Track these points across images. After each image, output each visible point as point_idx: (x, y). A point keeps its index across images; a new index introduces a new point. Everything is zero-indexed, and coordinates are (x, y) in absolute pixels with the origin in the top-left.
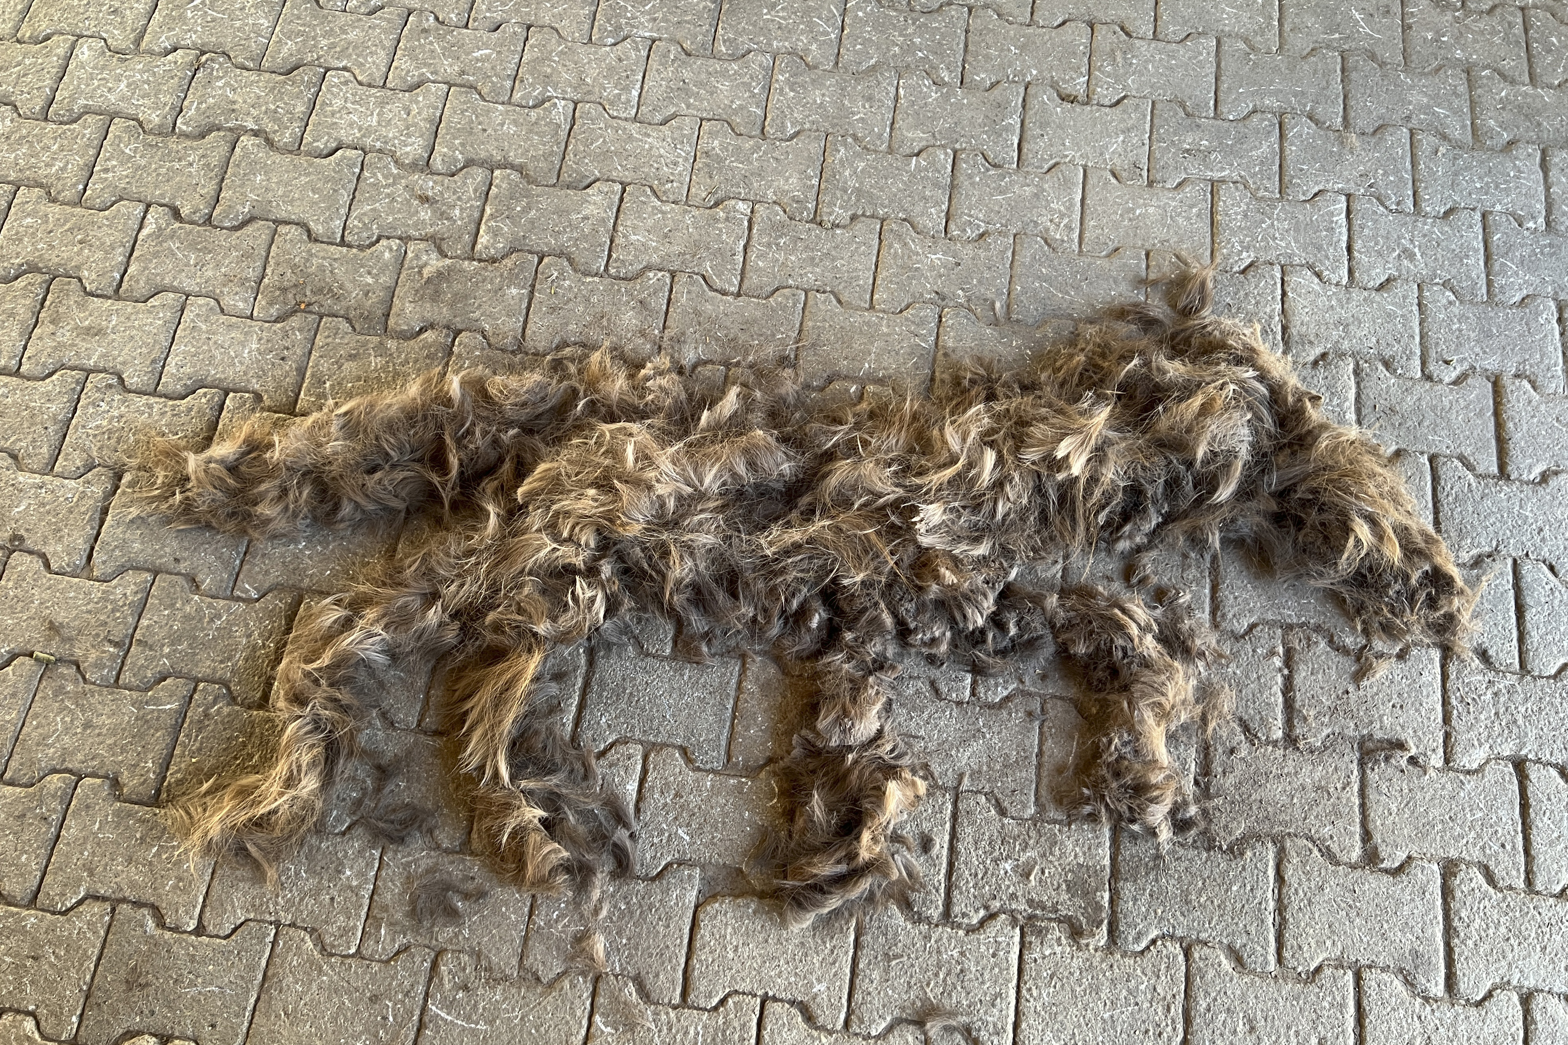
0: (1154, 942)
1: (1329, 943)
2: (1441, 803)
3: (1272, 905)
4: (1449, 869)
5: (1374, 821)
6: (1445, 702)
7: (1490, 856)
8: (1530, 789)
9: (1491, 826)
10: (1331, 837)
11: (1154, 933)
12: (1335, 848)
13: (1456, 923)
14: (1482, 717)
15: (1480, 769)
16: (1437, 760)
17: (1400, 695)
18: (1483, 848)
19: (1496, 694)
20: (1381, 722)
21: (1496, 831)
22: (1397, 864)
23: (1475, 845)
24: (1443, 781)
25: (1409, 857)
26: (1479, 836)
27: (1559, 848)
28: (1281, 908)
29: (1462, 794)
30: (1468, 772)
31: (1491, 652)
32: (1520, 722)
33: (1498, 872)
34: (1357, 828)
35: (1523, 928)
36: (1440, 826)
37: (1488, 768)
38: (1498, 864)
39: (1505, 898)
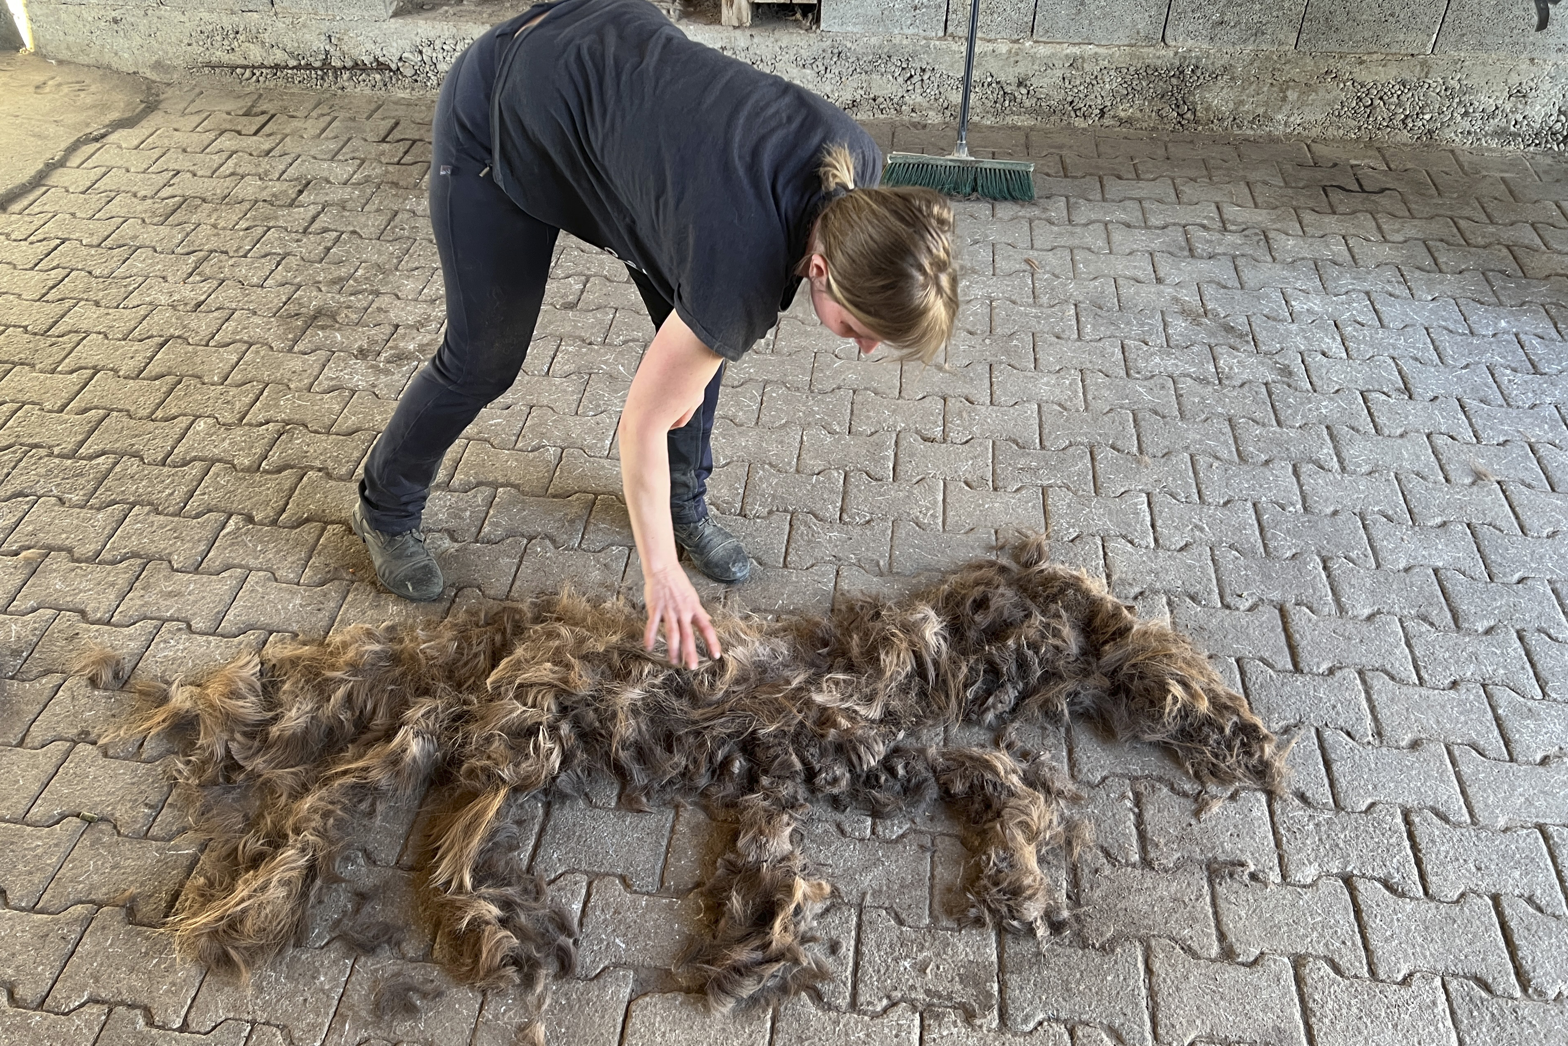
0: (1040, 1023)
1: (1198, 1022)
2: (1284, 910)
3: (1144, 992)
4: (1298, 962)
5: (1228, 925)
6: (1275, 832)
7: (1333, 952)
8: (1360, 898)
9: (1331, 928)
10: (1191, 938)
11: (1040, 1016)
12: (1195, 946)
13: (1311, 1004)
14: (1308, 842)
15: (1314, 883)
16: (1275, 877)
17: (1235, 826)
18: (1326, 945)
19: (1317, 825)
20: (1223, 847)
21: (1336, 932)
22: (1252, 959)
23: (1319, 942)
24: (1283, 892)
25: (1262, 953)
26: (1322, 935)
27: (1394, 944)
28: (1152, 994)
29: (1301, 902)
30: (1304, 886)
31: (1308, 794)
32: (1342, 845)
33: (1343, 963)
34: (1213, 931)
35: (1373, 1008)
36: (1286, 928)
37: (1320, 882)
38: (1341, 957)
39: (1352, 985)
